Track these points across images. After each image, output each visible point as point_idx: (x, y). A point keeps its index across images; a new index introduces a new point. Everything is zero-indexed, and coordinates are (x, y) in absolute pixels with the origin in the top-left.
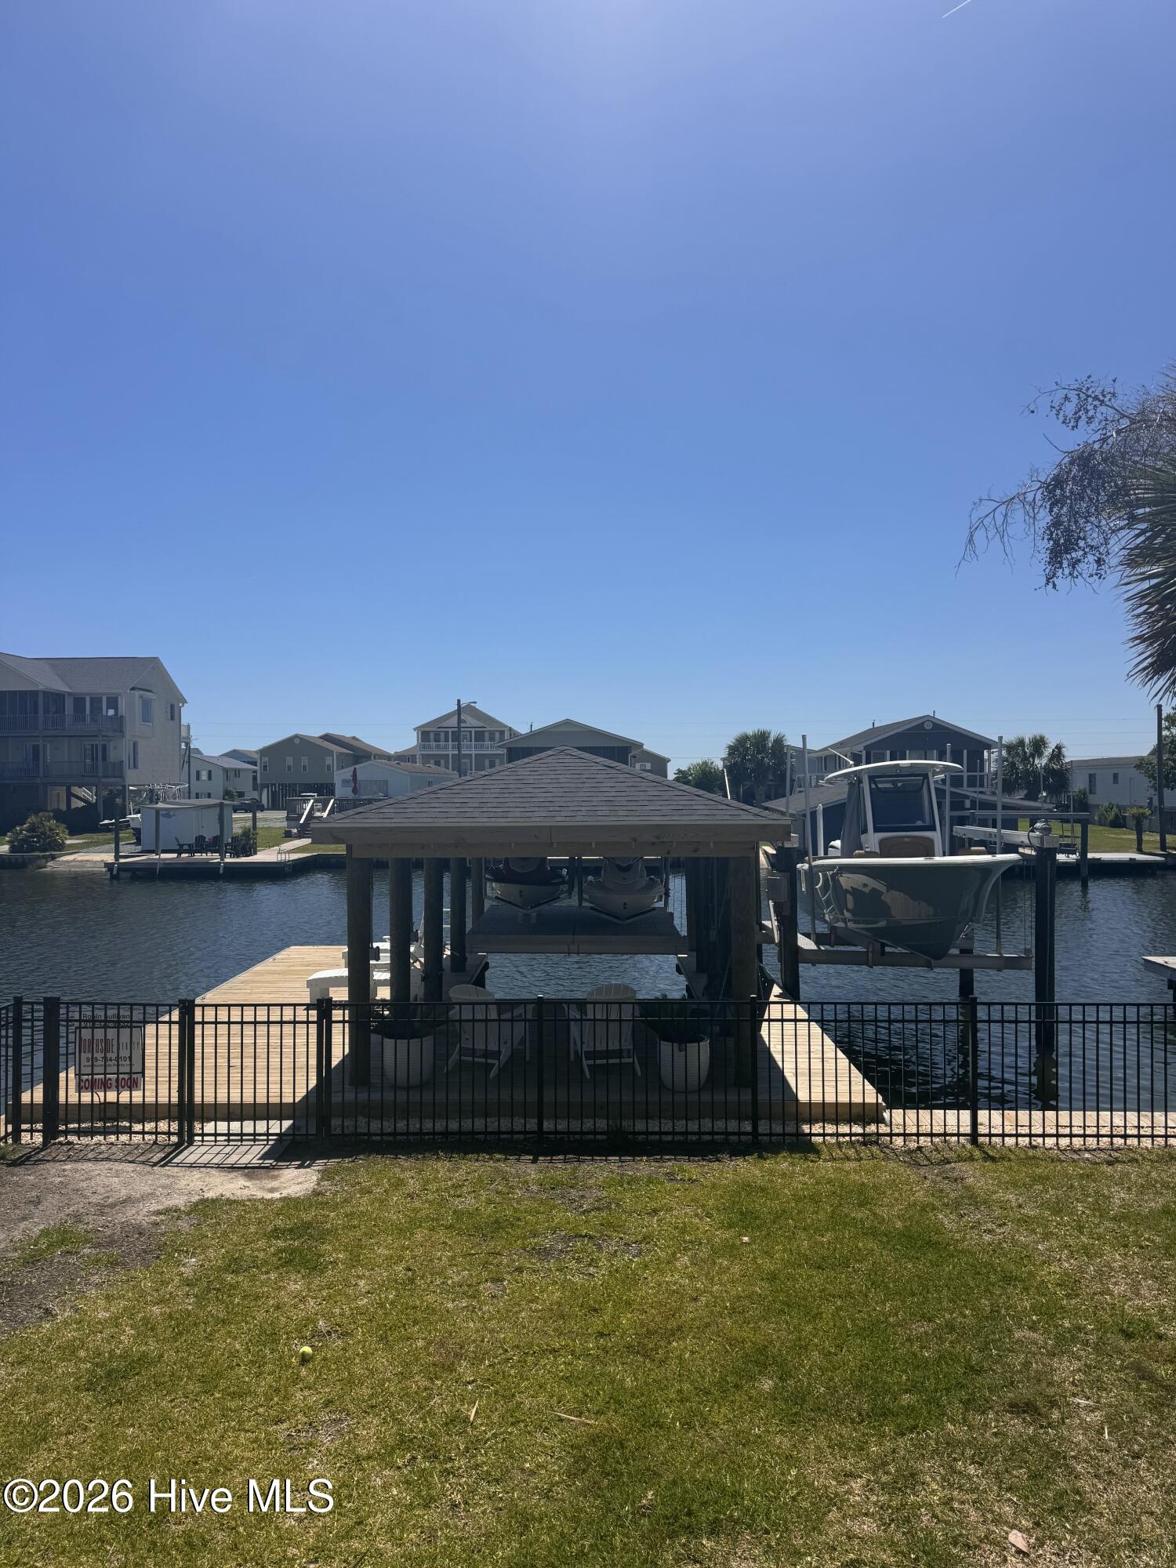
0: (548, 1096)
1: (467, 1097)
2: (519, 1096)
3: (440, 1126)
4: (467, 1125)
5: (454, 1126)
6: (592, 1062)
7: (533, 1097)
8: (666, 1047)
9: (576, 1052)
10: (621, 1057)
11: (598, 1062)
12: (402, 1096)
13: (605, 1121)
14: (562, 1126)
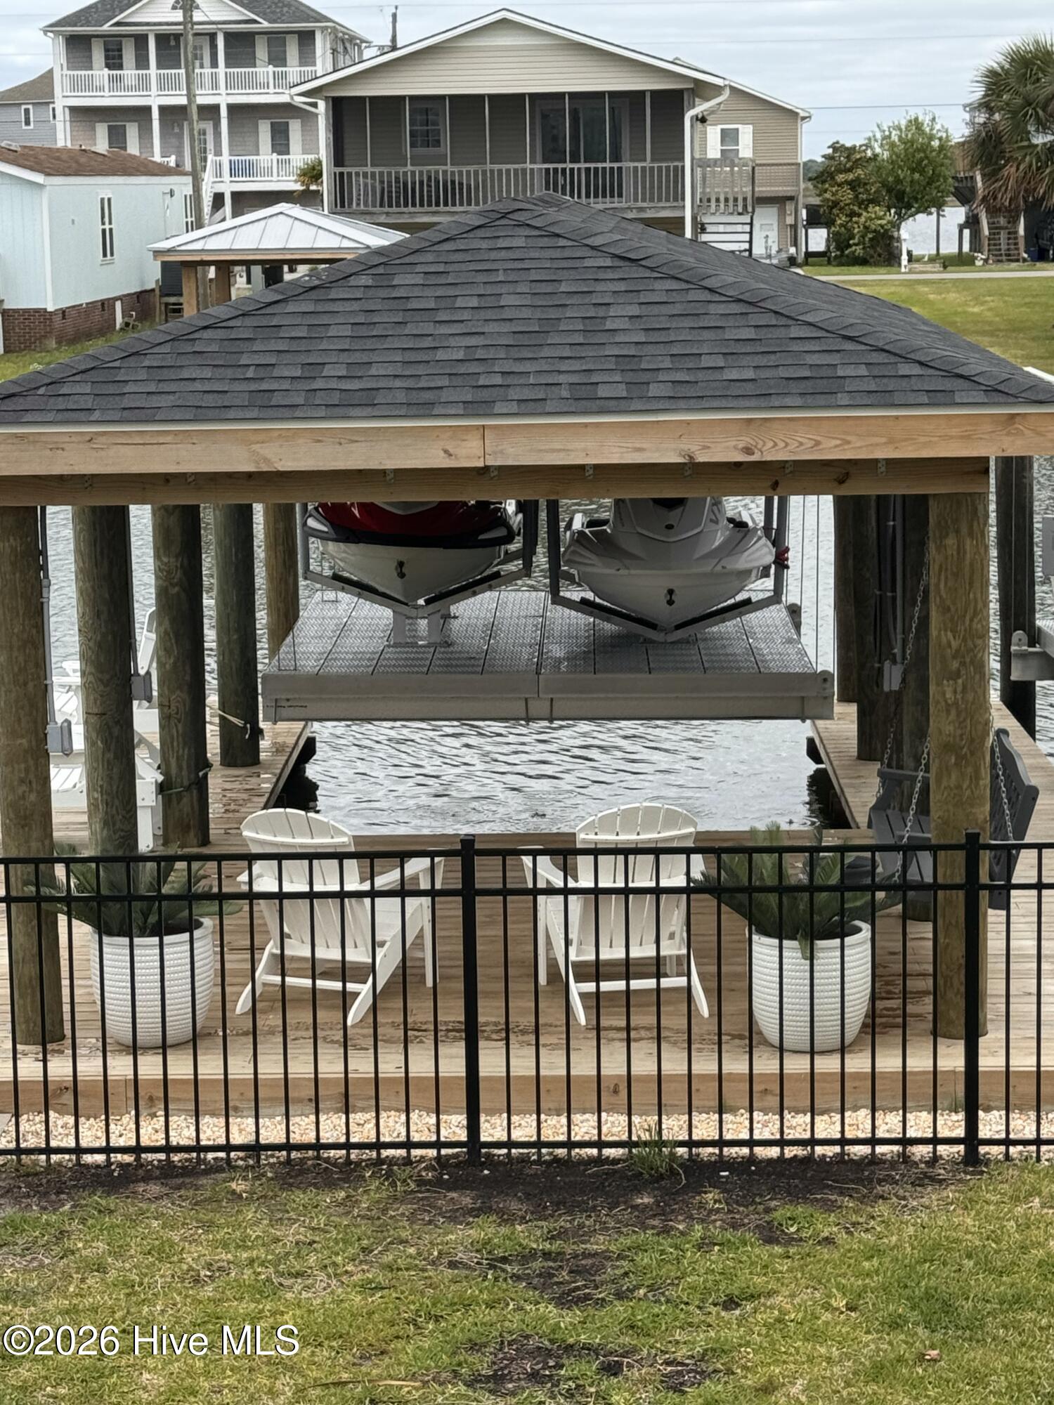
0: (491, 1063)
1: (301, 1067)
2: (421, 1065)
3: (242, 1131)
4: (303, 1130)
5: (272, 1132)
6: (590, 987)
7: (453, 1064)
8: (764, 949)
9: (552, 964)
10: (658, 976)
11: (606, 986)
12: (150, 1067)
13: (623, 1119)
14: (524, 1129)
